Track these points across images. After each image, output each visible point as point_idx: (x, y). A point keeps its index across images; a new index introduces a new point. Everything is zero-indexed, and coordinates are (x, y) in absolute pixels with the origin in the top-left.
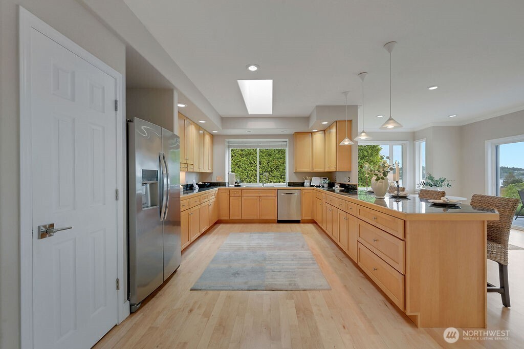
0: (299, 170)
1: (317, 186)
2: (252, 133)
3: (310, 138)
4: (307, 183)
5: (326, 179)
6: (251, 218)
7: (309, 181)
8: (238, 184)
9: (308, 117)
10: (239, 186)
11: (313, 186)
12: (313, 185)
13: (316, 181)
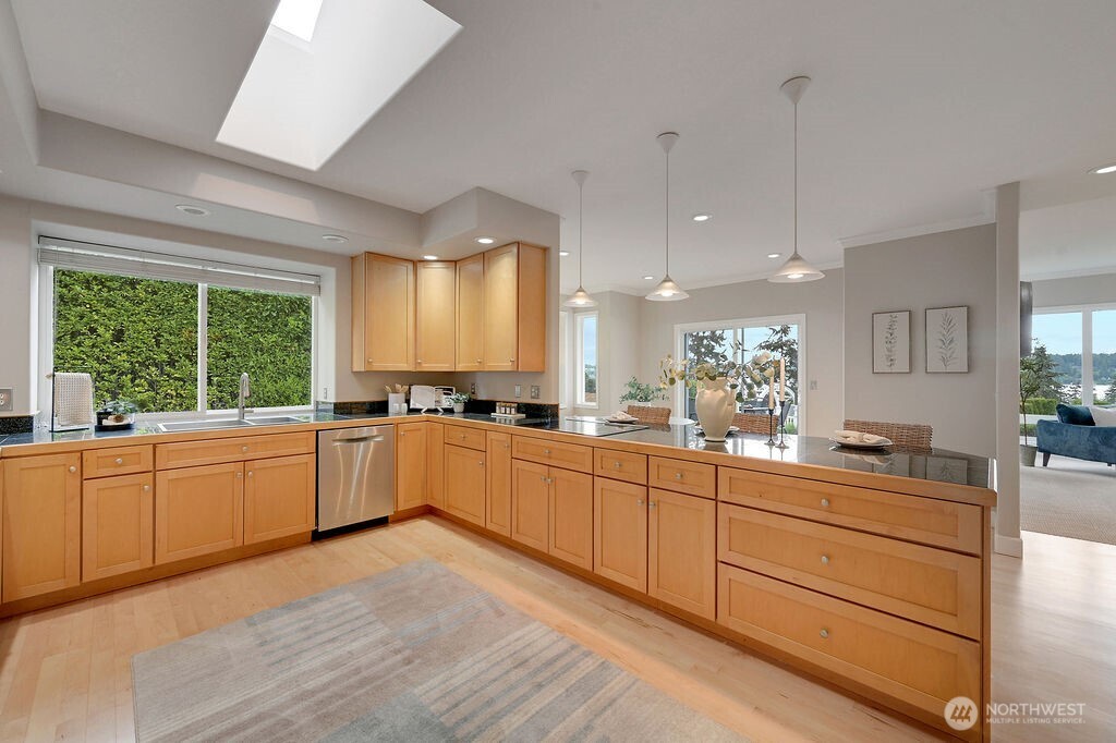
0: (378, 366)
1: (429, 411)
2: (204, 222)
3: (411, 278)
4: (396, 405)
5: (451, 390)
6: (206, 549)
7: (402, 396)
8: (119, 418)
9: (421, 215)
10: (128, 427)
11: (419, 411)
12: (418, 406)
13: (424, 397)
